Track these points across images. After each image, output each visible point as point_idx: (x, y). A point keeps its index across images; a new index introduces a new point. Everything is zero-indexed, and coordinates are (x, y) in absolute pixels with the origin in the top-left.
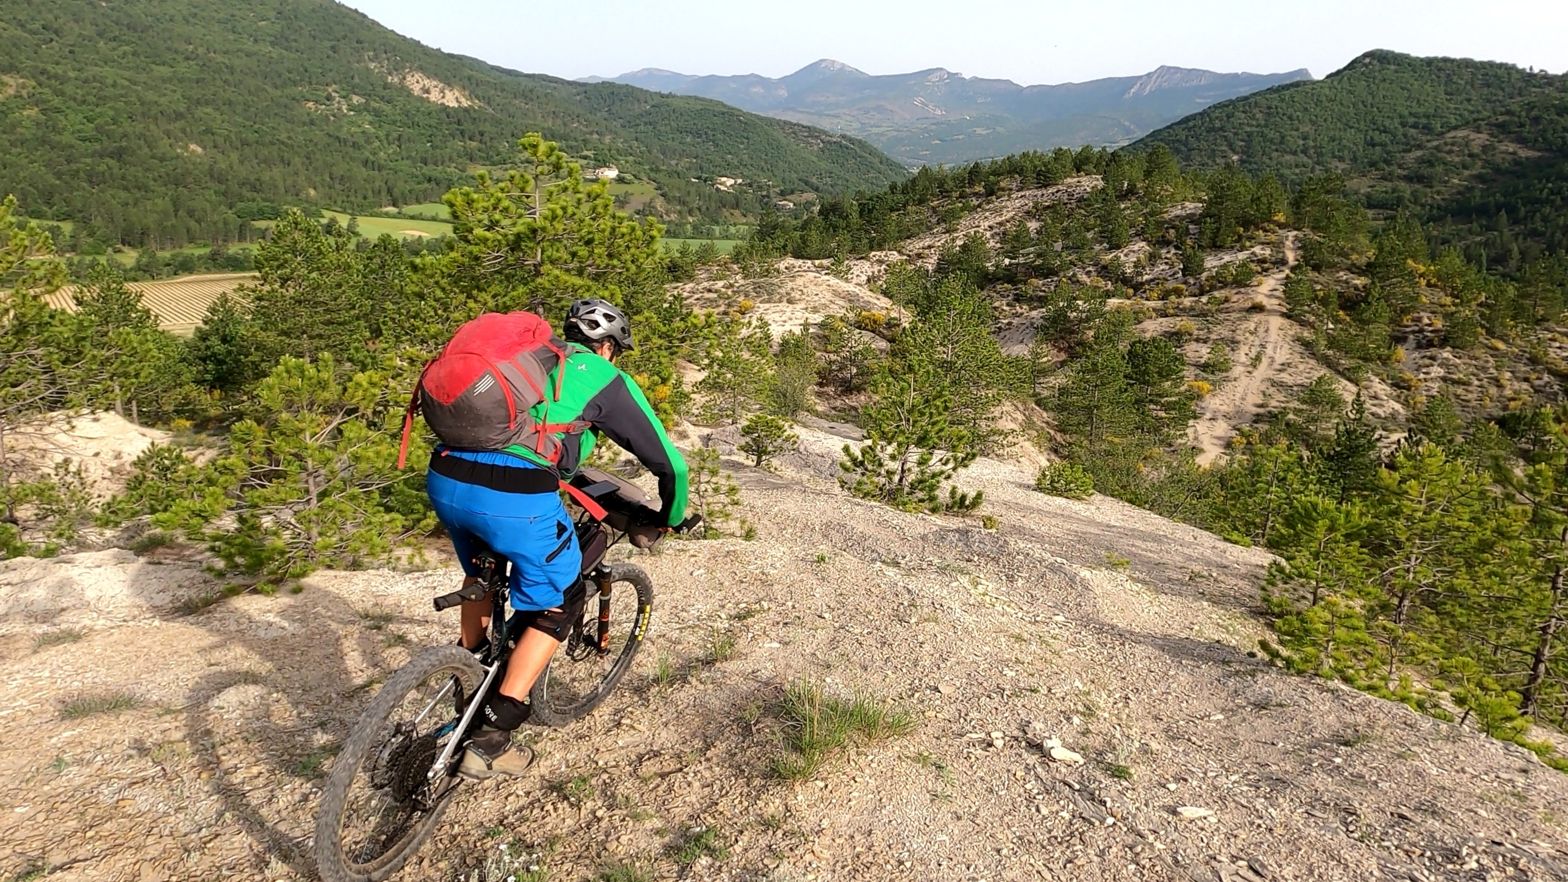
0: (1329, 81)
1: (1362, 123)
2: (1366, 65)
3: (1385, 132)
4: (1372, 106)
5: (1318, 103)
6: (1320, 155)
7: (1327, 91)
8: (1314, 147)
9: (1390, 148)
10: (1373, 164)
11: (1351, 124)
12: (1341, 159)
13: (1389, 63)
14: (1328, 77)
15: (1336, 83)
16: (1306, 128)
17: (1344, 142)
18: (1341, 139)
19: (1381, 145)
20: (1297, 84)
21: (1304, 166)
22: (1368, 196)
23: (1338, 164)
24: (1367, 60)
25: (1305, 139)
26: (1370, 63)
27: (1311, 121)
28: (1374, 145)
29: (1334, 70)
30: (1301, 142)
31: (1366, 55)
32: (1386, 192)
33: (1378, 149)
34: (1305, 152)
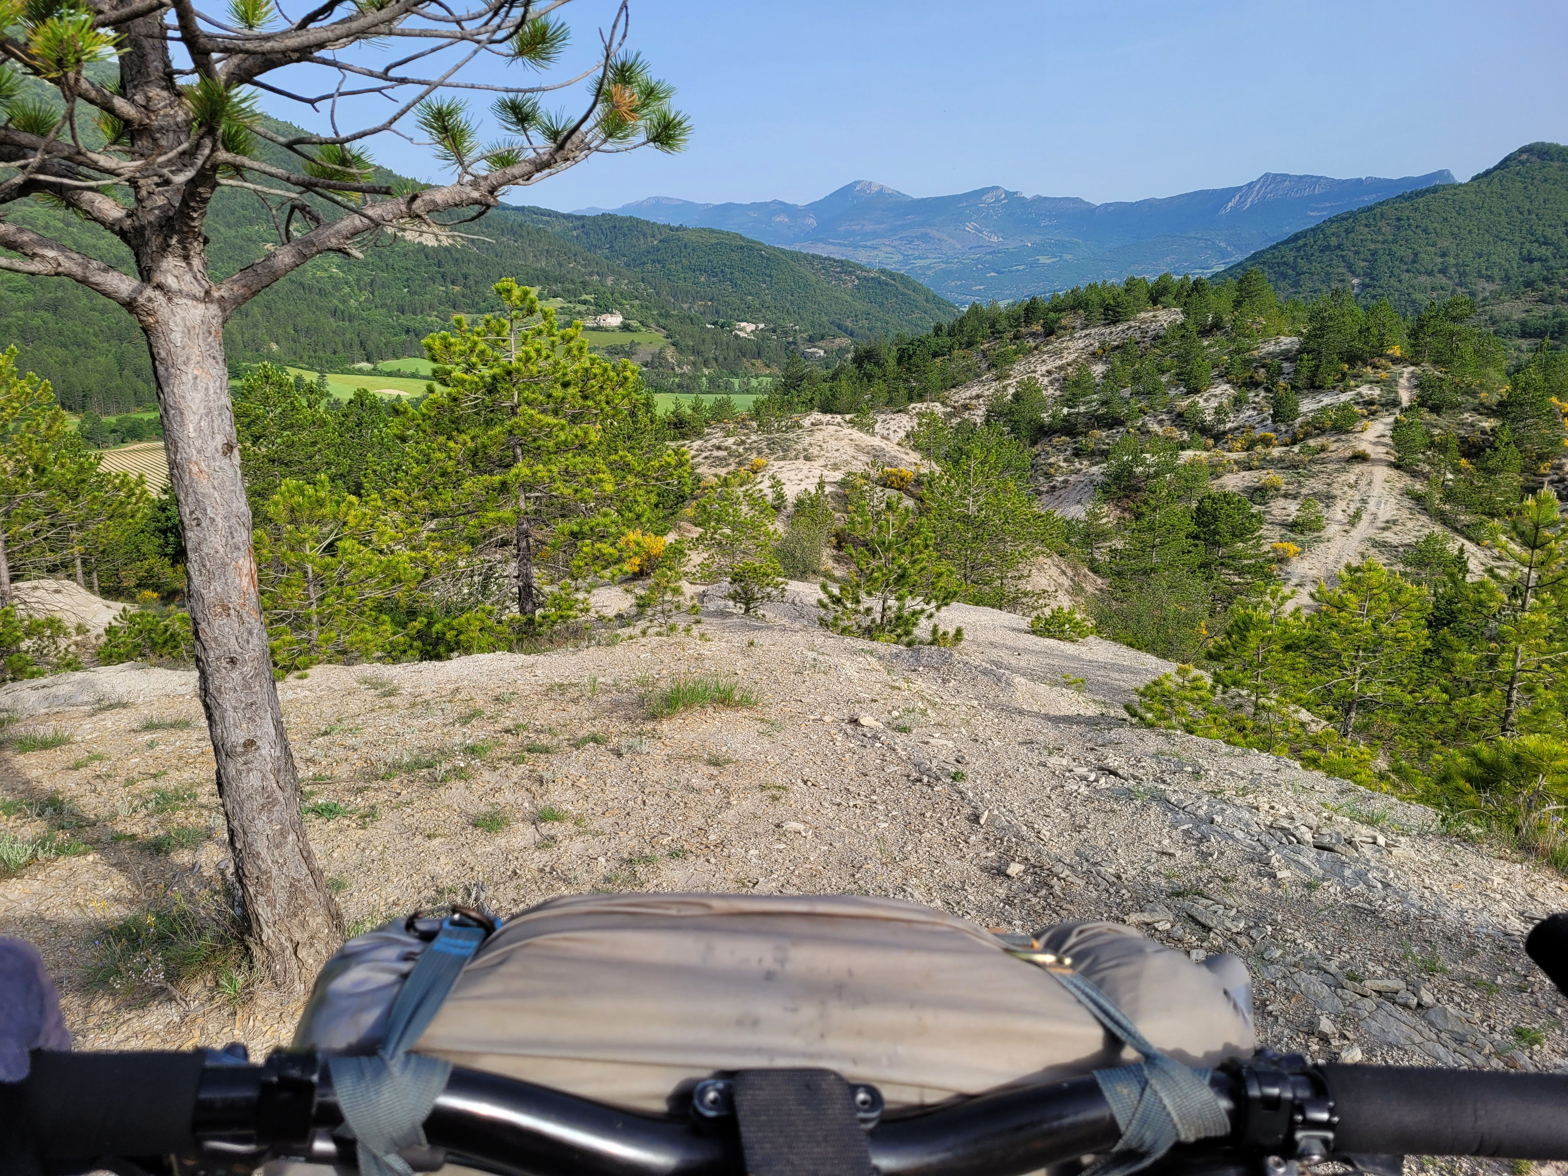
0: (1475, 184)
1: (1517, 234)
2: (1522, 163)
3: (1545, 244)
4: (1530, 213)
5: (1461, 211)
6: (1464, 274)
7: (1472, 197)
8: (1456, 265)
9: (1552, 263)
10: (1529, 284)
11: (1502, 236)
12: (1490, 279)
13: (1552, 160)
14: (1475, 179)
15: (1483, 186)
16: (1445, 243)
17: (1494, 258)
18: (1489, 254)
19: (1540, 259)
20: (1435, 190)
21: (1442, 288)
22: (1523, 324)
23: (1486, 285)
24: (1524, 156)
25: (1444, 255)
26: (1528, 160)
27: (1452, 234)
28: (1531, 261)
29: (1482, 171)
30: (1440, 260)
31: (1522, 151)
32: (1545, 318)
33: (1537, 265)
34: (1443, 271)
